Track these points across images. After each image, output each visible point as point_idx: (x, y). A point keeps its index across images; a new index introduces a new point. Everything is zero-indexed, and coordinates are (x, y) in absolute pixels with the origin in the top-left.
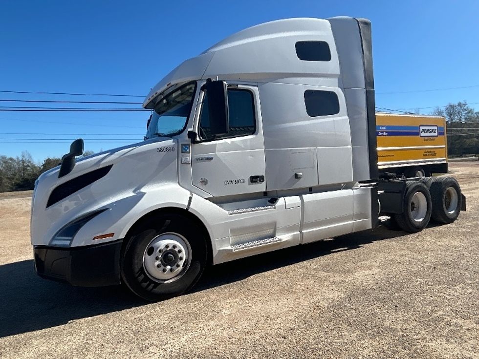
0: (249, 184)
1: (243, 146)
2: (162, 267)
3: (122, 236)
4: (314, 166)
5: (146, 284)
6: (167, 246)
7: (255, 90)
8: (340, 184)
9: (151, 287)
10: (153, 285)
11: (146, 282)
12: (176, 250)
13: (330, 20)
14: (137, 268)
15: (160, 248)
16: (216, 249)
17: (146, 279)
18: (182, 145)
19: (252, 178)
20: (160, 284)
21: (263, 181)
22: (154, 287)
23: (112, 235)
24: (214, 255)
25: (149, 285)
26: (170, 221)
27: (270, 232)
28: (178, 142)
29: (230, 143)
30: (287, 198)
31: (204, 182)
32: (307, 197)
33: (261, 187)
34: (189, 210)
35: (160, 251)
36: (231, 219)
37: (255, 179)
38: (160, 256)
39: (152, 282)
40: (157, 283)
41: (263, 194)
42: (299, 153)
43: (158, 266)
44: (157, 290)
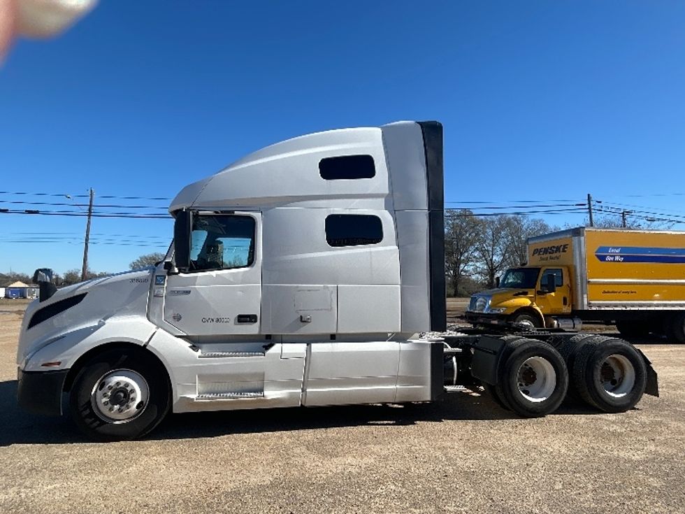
0: (235, 324)
1: (232, 280)
2: (110, 405)
3: (69, 366)
4: (331, 308)
5: (91, 420)
6: (118, 383)
7: (257, 216)
8: (386, 334)
9: (95, 425)
10: (98, 422)
11: (91, 418)
12: (129, 389)
13: (382, 128)
14: (83, 401)
15: (110, 384)
16: (176, 395)
17: (92, 414)
18: (157, 276)
19: (240, 317)
20: (105, 423)
21: (256, 321)
22: (99, 425)
23: (59, 363)
24: (174, 402)
25: (94, 421)
26: (126, 356)
27: (255, 384)
28: (154, 272)
29: (215, 276)
30: (285, 345)
31: (178, 318)
32: (316, 347)
33: (252, 329)
34: (147, 348)
35: (110, 388)
36: (200, 363)
37: (243, 319)
38: (109, 394)
39: (97, 418)
40: (103, 421)
41: (264, 337)
42: (309, 290)
43: (106, 403)
44: (101, 429)
